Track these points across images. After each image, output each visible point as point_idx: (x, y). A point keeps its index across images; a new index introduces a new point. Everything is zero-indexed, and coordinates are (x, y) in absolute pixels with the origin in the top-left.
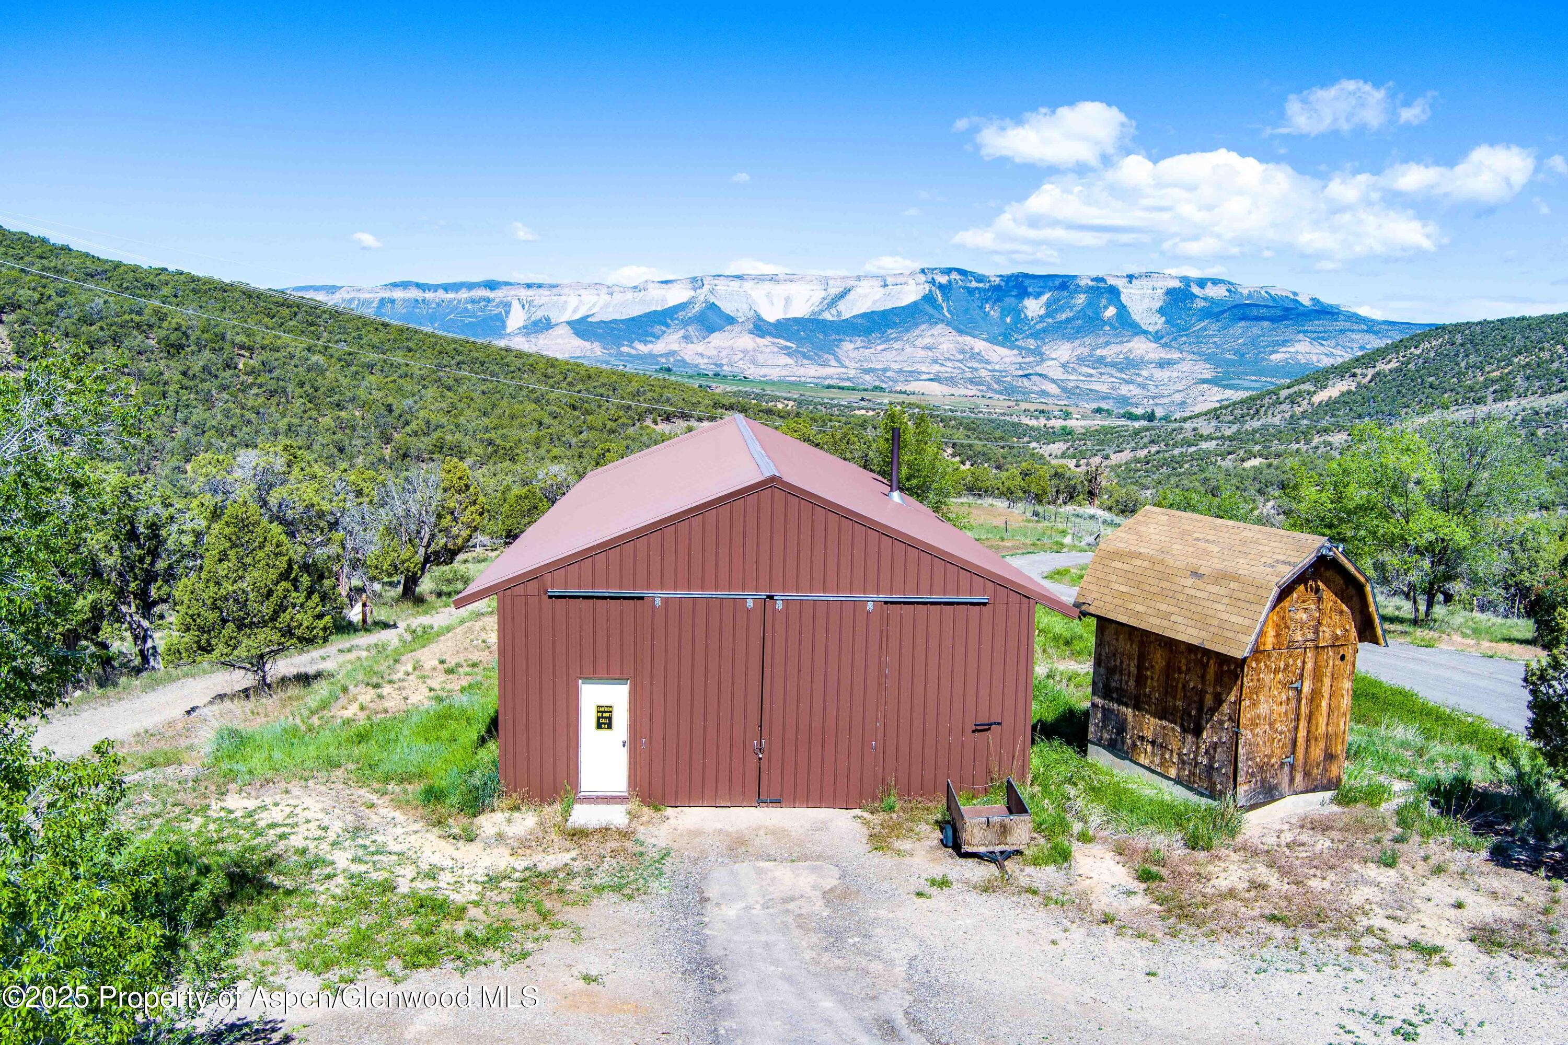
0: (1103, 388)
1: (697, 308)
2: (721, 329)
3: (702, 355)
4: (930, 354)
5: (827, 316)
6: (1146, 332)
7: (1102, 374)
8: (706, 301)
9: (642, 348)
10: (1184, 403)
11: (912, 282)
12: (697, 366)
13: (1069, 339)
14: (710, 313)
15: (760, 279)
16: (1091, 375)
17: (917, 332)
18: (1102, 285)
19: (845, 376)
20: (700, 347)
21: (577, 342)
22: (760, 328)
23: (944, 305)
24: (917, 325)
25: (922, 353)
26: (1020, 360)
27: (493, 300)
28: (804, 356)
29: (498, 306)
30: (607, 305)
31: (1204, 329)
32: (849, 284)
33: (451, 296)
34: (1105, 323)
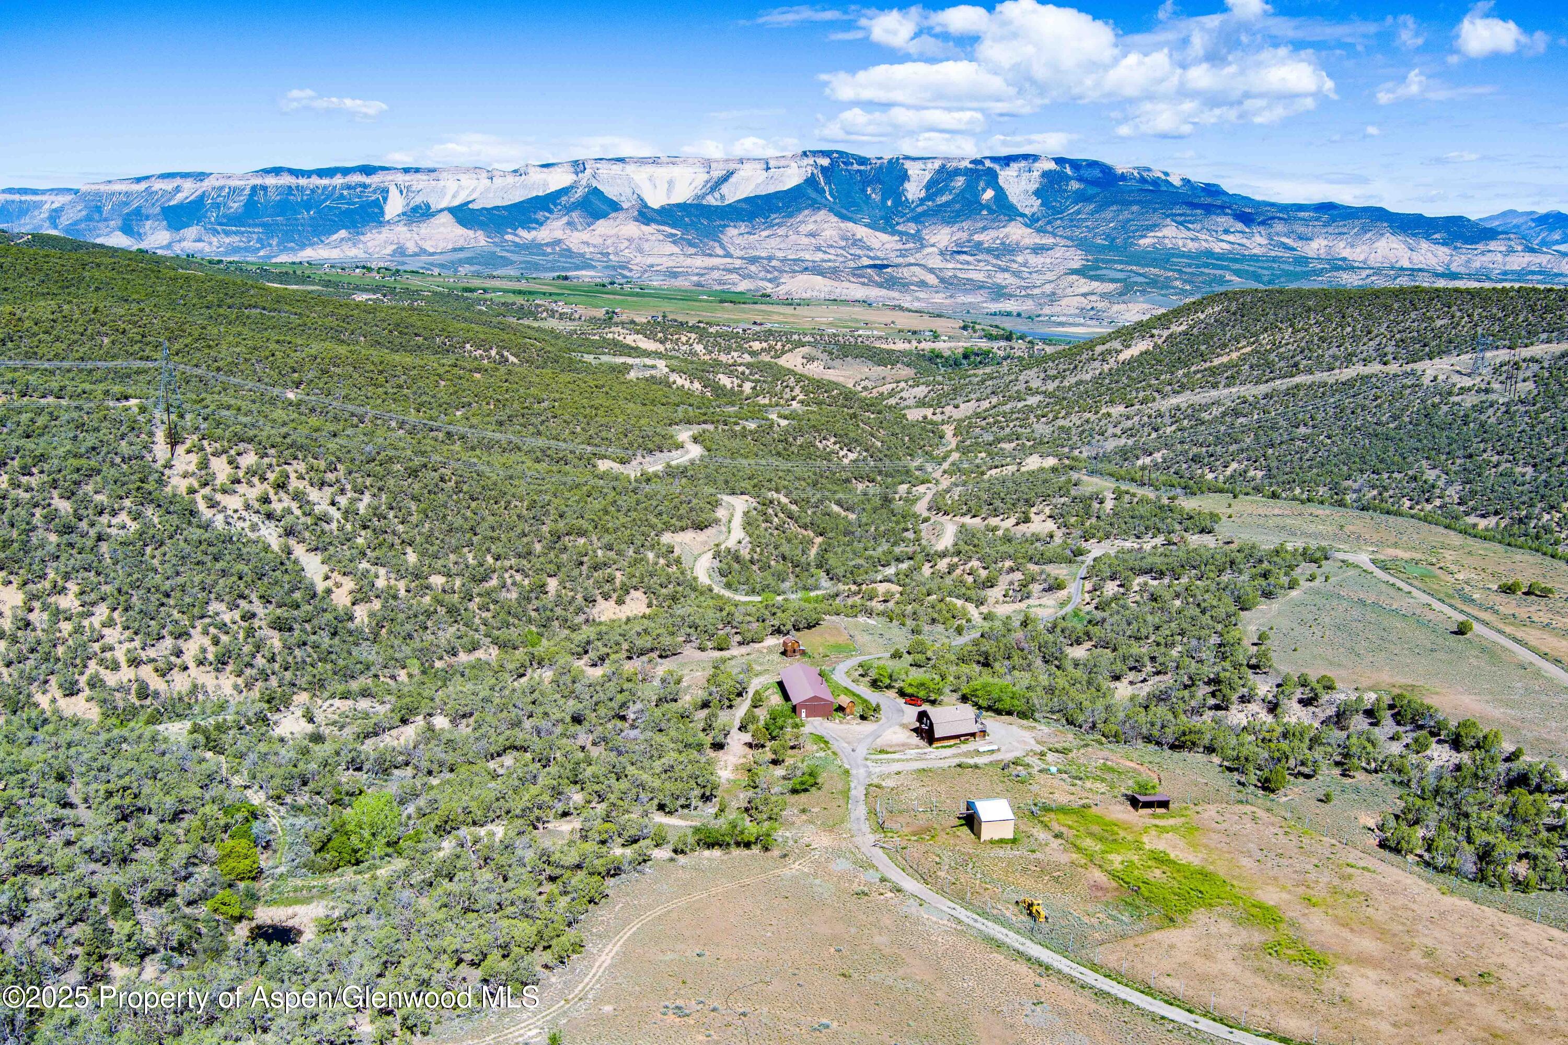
0: (979, 276)
1: (580, 193)
2: (604, 215)
3: (587, 244)
4: (813, 241)
5: (711, 200)
6: (1023, 215)
7: (979, 261)
8: (588, 186)
9: (526, 235)
10: (1054, 294)
11: (794, 165)
12: (582, 255)
13: (948, 223)
14: (593, 199)
15: (642, 161)
16: (968, 263)
17: (800, 217)
18: (980, 167)
19: (731, 266)
20: (585, 236)
21: (461, 231)
22: (645, 215)
23: (827, 188)
24: (800, 210)
25: (805, 240)
26: (900, 246)
27: (370, 186)
28: (691, 244)
29: (374, 192)
30: (487, 190)
31: (1078, 212)
32: (732, 166)
33: (325, 181)
34: (983, 207)
